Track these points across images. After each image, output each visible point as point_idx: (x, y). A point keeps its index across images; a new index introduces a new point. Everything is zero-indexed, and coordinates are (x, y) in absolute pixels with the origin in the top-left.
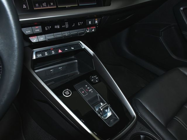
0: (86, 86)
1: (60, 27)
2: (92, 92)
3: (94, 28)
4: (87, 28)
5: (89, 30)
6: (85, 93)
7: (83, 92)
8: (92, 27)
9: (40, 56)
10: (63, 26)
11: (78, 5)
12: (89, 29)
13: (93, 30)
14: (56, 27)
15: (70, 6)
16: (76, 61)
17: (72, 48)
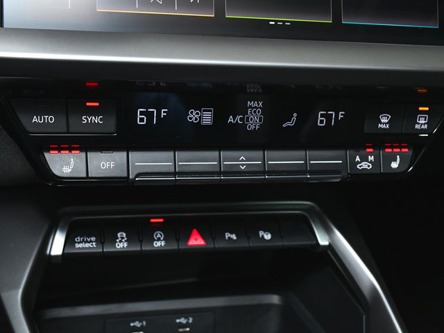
1: (215, 118)
5: (371, 158)
8: (392, 148)
10: (231, 119)
11: (337, 19)
12: (371, 154)
13: (394, 165)
14: (193, 116)
15: (289, 19)
16: (275, 299)
17: (261, 233)
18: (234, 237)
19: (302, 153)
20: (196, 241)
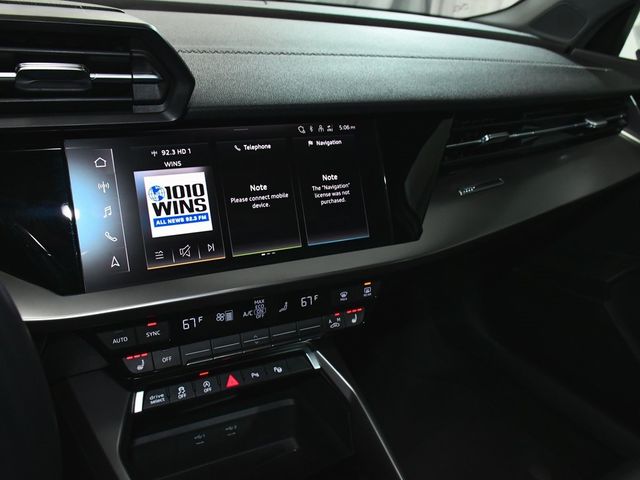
1: (234, 316)
3: (356, 313)
4: (331, 315)
9: (158, 399)
10: (245, 315)
12: (338, 317)
14: (220, 317)
15: (275, 250)
16: (291, 402)
17: (275, 369)
18: (257, 375)
19: (294, 324)
20: (232, 382)
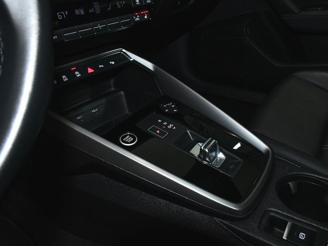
0: (160, 121)
1: (85, 11)
2: (174, 128)
3: (146, 13)
4: (134, 14)
5: (138, 16)
6: (162, 133)
7: (158, 132)
10: (90, 11)
14: (77, 12)
16: (122, 93)
18: (102, 66)
20: (90, 71)
